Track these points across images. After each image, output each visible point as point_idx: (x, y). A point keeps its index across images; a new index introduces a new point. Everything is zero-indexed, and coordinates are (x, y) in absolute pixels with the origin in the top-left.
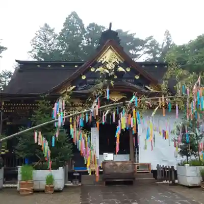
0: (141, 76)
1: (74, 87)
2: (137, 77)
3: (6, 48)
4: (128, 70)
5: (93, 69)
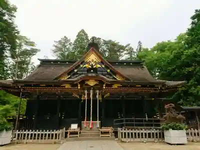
0: (111, 70)
1: (69, 76)
2: (109, 71)
3: (39, 50)
4: (103, 66)
5: (81, 66)
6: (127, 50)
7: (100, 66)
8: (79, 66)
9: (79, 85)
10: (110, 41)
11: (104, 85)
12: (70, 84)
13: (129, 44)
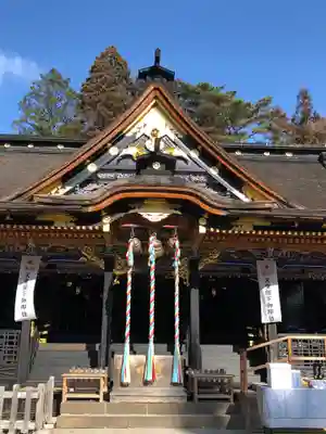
5: (113, 151)
7: (182, 154)
8: (105, 150)
9: (106, 220)
10: (205, 87)
11: (202, 222)
13: (269, 101)
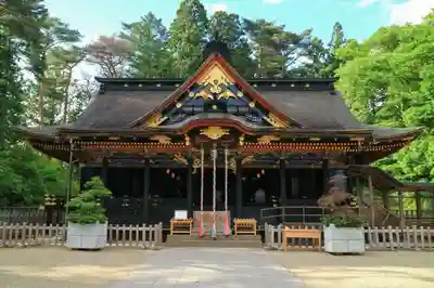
1: (166, 118)
2: (252, 105)
4: (240, 95)
5: (191, 94)
6: (305, 46)
7: (232, 95)
8: (186, 94)
9: (187, 139)
10: (262, 22)
11: (242, 139)
12: (169, 136)
13: (310, 31)
